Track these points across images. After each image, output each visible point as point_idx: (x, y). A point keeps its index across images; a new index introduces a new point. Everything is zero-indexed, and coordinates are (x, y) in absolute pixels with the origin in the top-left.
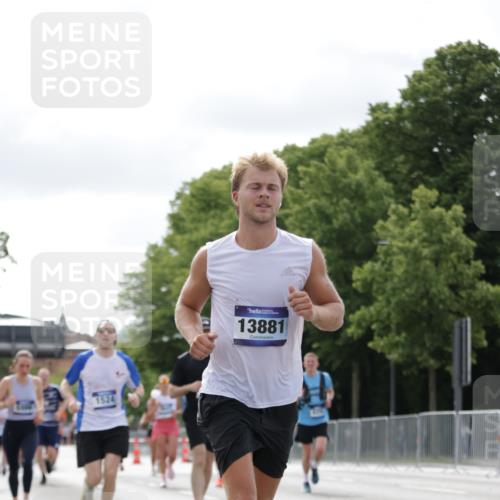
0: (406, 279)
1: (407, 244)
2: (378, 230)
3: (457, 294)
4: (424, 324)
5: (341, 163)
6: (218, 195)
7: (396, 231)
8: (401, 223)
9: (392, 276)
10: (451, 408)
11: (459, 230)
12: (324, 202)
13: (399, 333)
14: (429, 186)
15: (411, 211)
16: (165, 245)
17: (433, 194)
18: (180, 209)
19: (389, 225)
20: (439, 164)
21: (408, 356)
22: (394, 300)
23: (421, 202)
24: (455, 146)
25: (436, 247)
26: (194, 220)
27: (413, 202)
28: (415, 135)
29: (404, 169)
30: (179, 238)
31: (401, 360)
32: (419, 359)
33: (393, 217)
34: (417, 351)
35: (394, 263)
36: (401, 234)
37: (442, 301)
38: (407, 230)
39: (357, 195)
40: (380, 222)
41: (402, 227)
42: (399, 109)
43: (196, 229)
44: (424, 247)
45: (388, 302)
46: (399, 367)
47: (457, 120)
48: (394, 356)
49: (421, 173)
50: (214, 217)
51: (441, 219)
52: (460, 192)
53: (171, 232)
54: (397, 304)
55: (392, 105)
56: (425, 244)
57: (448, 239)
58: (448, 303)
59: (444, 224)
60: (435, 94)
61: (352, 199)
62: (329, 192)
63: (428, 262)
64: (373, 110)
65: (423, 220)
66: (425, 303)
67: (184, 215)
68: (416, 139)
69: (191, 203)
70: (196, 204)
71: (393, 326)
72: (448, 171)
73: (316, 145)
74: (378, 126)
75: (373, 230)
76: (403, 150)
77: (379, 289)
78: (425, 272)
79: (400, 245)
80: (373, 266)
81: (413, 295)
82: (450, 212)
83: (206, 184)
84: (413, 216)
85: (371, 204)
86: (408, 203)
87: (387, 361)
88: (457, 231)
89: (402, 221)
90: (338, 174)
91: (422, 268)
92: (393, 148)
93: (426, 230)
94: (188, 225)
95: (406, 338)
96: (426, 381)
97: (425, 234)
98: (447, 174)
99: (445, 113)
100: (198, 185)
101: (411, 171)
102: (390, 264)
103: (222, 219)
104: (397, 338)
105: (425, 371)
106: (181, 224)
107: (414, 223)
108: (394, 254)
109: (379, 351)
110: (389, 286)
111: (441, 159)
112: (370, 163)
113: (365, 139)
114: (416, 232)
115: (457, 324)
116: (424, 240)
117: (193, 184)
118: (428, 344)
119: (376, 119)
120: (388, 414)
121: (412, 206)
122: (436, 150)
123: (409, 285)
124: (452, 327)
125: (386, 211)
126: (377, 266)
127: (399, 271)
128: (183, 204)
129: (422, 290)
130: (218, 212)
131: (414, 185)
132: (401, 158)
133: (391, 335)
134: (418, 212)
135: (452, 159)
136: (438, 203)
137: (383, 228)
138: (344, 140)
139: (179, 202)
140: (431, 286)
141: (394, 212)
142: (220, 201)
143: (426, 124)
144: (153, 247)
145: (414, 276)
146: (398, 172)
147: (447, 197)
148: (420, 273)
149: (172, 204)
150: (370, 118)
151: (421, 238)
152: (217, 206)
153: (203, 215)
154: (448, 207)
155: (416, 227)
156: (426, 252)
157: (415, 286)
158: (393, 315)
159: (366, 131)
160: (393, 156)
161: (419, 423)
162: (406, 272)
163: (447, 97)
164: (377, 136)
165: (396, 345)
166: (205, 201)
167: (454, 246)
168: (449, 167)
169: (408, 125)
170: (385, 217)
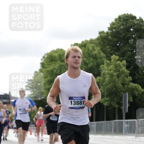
0: (109, 82)
1: (110, 72)
2: (101, 68)
3: (124, 86)
4: (114, 95)
5: (91, 48)
6: (55, 57)
7: (106, 68)
8: (108, 66)
9: (105, 81)
10: (122, 119)
11: (125, 68)
12: (85, 59)
13: (107, 97)
14: (116, 55)
15: (111, 62)
16: (39, 72)
17: (117, 57)
18: (44, 61)
19: (104, 66)
20: (119, 49)
21: (110, 104)
22: (106, 88)
23: (114, 60)
24: (124, 44)
25: (118, 73)
26: (48, 64)
27: (111, 60)
28: (112, 40)
29: (109, 50)
30: (43, 69)
31: (108, 105)
32: (113, 105)
33: (106, 64)
34: (112, 102)
35: (106, 77)
36: (108, 69)
37: (120, 88)
38: (110, 68)
39: (95, 57)
40: (102, 65)
41: (108, 67)
42: (107, 33)
43: (49, 67)
44: (114, 73)
45: (104, 88)
46: (107, 107)
47: (124, 36)
48: (106, 104)
49: (114, 51)
50: (54, 64)
51: (119, 65)
52: (125, 57)
53: (41, 68)
54: (107, 89)
55: (105, 32)
56: (115, 72)
57: (122, 70)
58: (121, 89)
59: (120, 66)
60: (118, 28)
61: (93, 58)
62: (87, 56)
63: (115, 77)
64: (100, 33)
65: (114, 65)
66: (115, 89)
67: (45, 63)
68: (112, 41)
69: (47, 60)
70: (48, 60)
71: (105, 95)
72: (121, 51)
73: (83, 43)
74: (101, 38)
75: (100, 68)
76: (108, 44)
77: (101, 84)
78: (115, 80)
79: (108, 72)
80: (100, 78)
81: (111, 87)
82: (122, 63)
83: (51, 54)
84: (111, 63)
85: (99, 60)
86: (110, 60)
87: (104, 105)
88: (124, 68)
89: (108, 65)
90: (90, 51)
91: (114, 79)
92: (105, 44)
93: (115, 68)
94: (46, 66)
95: (109, 99)
96: (115, 111)
97: (115, 69)
98: (121, 52)
99: (121, 34)
100: (49, 54)
101: (111, 51)
102: (105, 77)
103: (56, 64)
104: (107, 99)
105: (114, 108)
106: (44, 66)
107: (112, 66)
108: (106, 75)
109: (101, 102)
110: (104, 84)
111: (120, 47)
112: (99, 48)
113: (98, 41)
114: (112, 68)
115: (124, 95)
116: (114, 71)
117: (48, 54)
118: (115, 101)
119: (101, 36)
120: (104, 121)
121: (111, 61)
122: (118, 45)
123: (110, 84)
124: (122, 96)
125: (104, 62)
126: (101, 78)
127: (107, 79)
128: (45, 60)
129: (114, 85)
130: (55, 62)
131: (112, 55)
132: (108, 47)
133: (105, 98)
134: (113, 62)
135: (123, 47)
136: (118, 60)
137: (103, 67)
138: (92, 41)
139: (43, 59)
140: (116, 84)
141: (106, 62)
142: (55, 59)
143: (115, 37)
144: (36, 72)
145: (112, 81)
146: (107, 51)
147: (121, 58)
148: (113, 80)
149: (42, 60)
150: (99, 35)
151: (113, 70)
152: (55, 60)
153: (50, 63)
154: (121, 61)
155: (112, 67)
156: (115, 74)
157: (112, 84)
158: (105, 92)
159: (98, 39)
160: (105, 46)
161: (113, 123)
162: (109, 80)
163: (121, 29)
164: (101, 41)
165: (106, 101)
166: (51, 59)
167: (123, 72)
168: (122, 50)
169: (110, 37)
170: (103, 64)
